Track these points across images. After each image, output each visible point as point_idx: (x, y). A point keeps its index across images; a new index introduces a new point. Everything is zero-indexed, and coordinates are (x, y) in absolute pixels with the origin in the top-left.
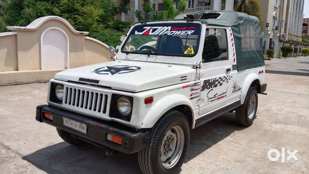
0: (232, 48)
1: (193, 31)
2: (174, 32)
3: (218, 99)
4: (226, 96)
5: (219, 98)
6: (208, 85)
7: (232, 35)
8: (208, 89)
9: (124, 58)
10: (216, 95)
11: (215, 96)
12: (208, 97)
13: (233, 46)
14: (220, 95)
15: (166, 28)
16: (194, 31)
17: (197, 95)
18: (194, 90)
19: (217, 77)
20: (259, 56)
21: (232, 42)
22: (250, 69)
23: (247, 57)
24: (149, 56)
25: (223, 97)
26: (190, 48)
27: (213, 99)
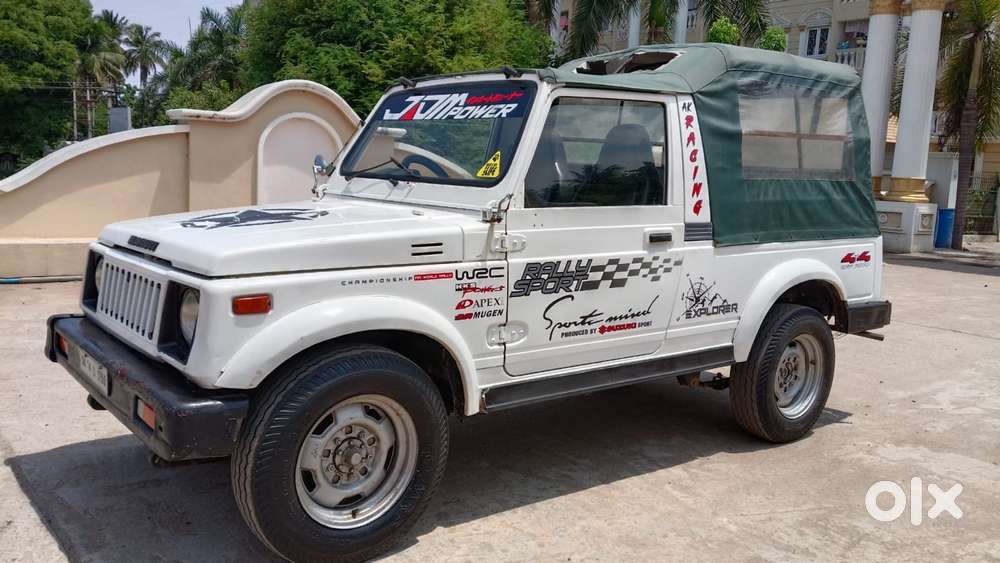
0: (690, 166)
1: (514, 106)
2: (471, 108)
3: (603, 330)
4: (648, 324)
5: (611, 329)
6: (546, 282)
7: (695, 123)
8: (546, 291)
9: (339, 192)
10: (591, 315)
11: (585, 318)
12: (546, 319)
13: (693, 160)
14: (610, 319)
15: (455, 98)
16: (516, 105)
17: (492, 309)
18: (474, 289)
19: (600, 256)
20: (849, 201)
21: (691, 148)
22: (787, 244)
23: (770, 198)
24: (395, 184)
25: (630, 326)
26: (495, 160)
27: (573, 328)
